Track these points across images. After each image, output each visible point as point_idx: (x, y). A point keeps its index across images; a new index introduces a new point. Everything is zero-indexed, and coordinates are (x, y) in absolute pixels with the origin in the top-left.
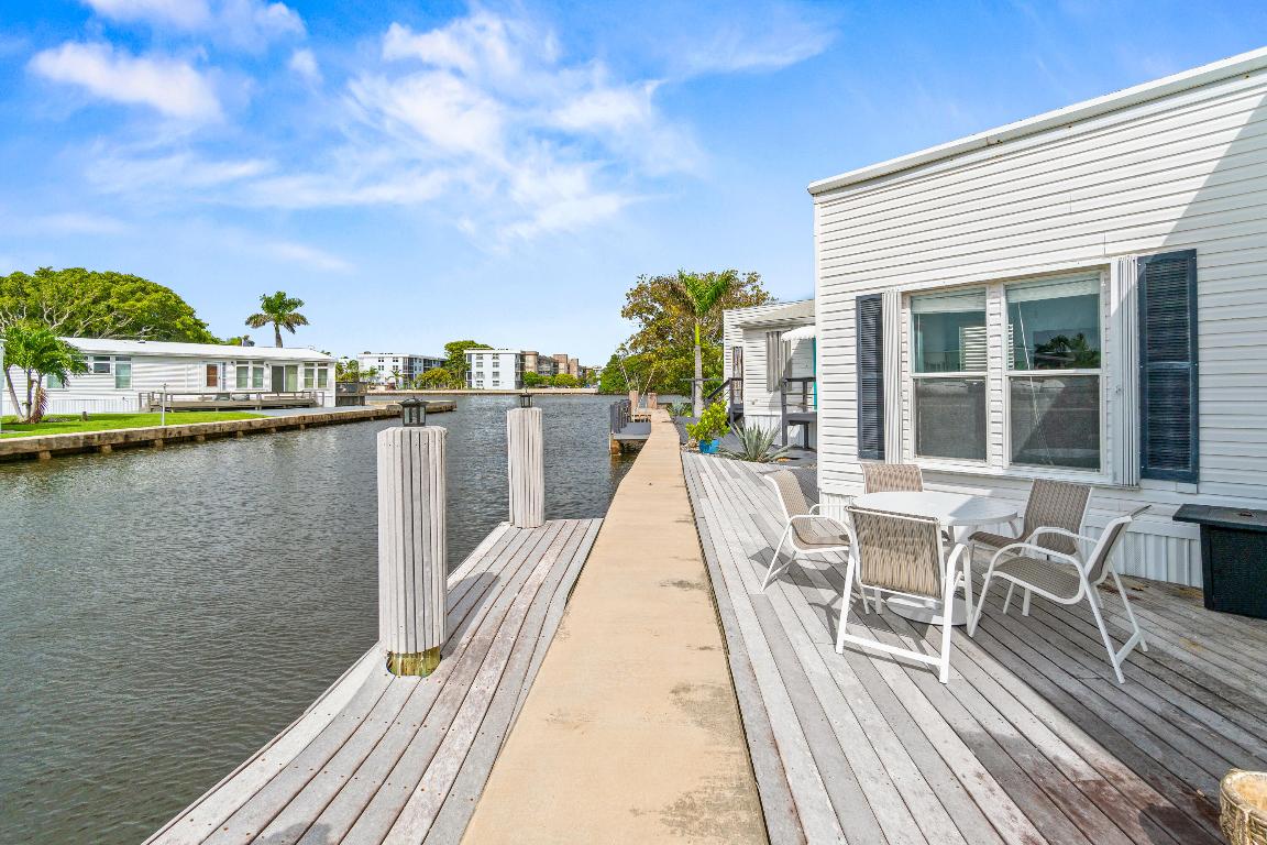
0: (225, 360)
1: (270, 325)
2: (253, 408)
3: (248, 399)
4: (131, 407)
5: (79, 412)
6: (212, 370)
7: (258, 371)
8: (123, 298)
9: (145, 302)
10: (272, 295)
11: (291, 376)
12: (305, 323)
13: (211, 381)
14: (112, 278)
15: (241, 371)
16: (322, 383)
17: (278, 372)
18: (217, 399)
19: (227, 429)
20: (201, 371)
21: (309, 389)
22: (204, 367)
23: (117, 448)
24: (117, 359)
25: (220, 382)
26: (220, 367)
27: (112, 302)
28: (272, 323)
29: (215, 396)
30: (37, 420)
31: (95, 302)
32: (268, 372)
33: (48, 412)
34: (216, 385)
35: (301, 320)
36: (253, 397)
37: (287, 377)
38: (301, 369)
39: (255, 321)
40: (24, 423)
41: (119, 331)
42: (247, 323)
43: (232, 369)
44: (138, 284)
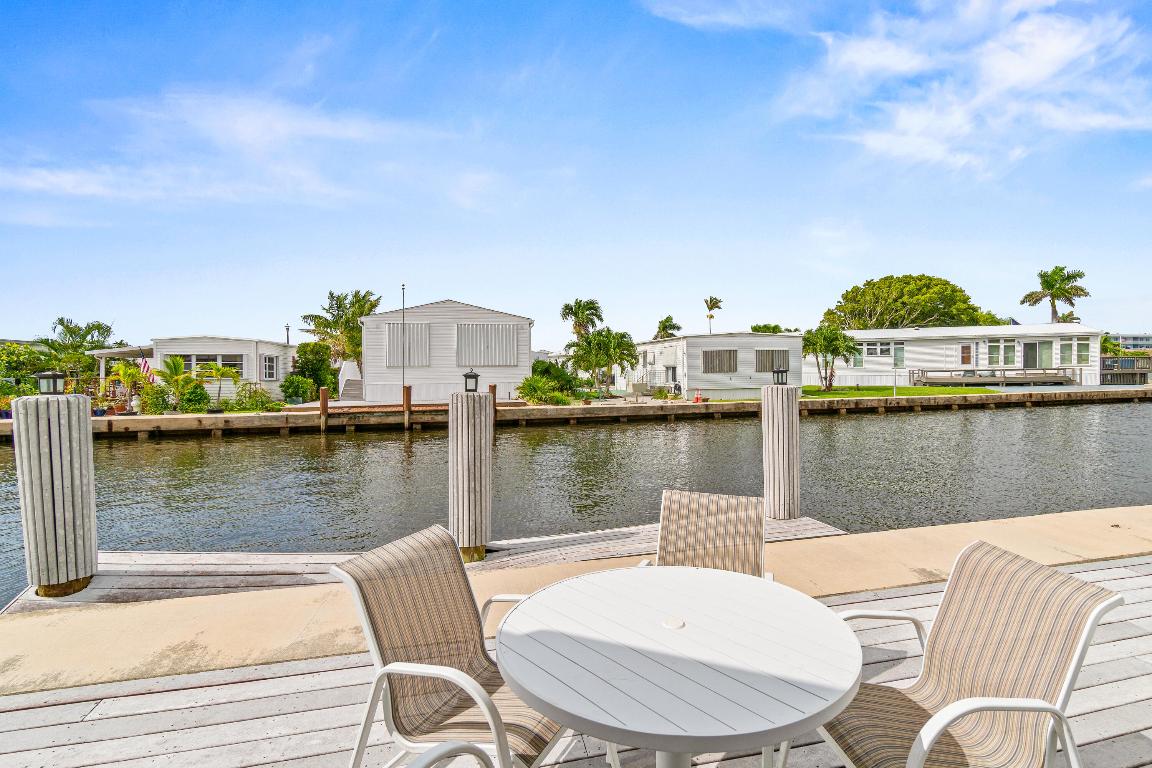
0: (977, 340)
1: (1046, 301)
2: (997, 384)
3: (994, 376)
4: (903, 382)
5: (854, 384)
6: (966, 350)
7: (1009, 349)
8: (912, 294)
9: (928, 295)
10: (1049, 270)
11: (1045, 351)
12: (1087, 294)
13: (966, 360)
14: (907, 280)
15: (993, 350)
16: (1082, 359)
17: (1030, 349)
18: (964, 376)
19: (941, 403)
20: (956, 351)
21: (1065, 366)
22: (959, 347)
23: (850, 411)
25: (973, 360)
26: (973, 347)
27: (905, 299)
28: (1049, 298)
29: (962, 373)
30: (829, 389)
31: (895, 300)
32: (1019, 350)
33: (835, 384)
34: (970, 363)
35: (1081, 292)
36: (998, 373)
37: (1041, 354)
38: (1056, 346)
39: (1032, 299)
40: (824, 390)
41: (913, 321)
42: (1023, 302)
43: (984, 349)
44: (923, 282)
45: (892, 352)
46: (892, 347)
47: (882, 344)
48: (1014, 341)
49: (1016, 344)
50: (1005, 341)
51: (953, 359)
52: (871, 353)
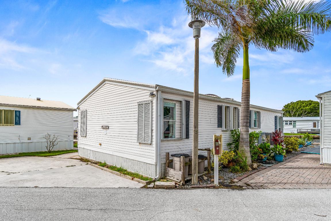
4: (296, 132)
8: (304, 107)
13: (315, 126)
24: (293, 122)
31: (299, 108)
51: (310, 126)
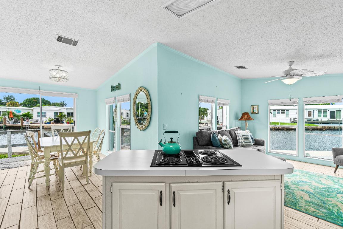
2: (318, 123)
3: (318, 121)
7: (325, 112)
26: (312, 112)
29: (308, 119)
34: (311, 116)
43: (316, 112)
45: (285, 112)
46: (285, 111)
47: (282, 110)
48: (327, 110)
49: (327, 111)
50: (324, 110)
52: (278, 113)
